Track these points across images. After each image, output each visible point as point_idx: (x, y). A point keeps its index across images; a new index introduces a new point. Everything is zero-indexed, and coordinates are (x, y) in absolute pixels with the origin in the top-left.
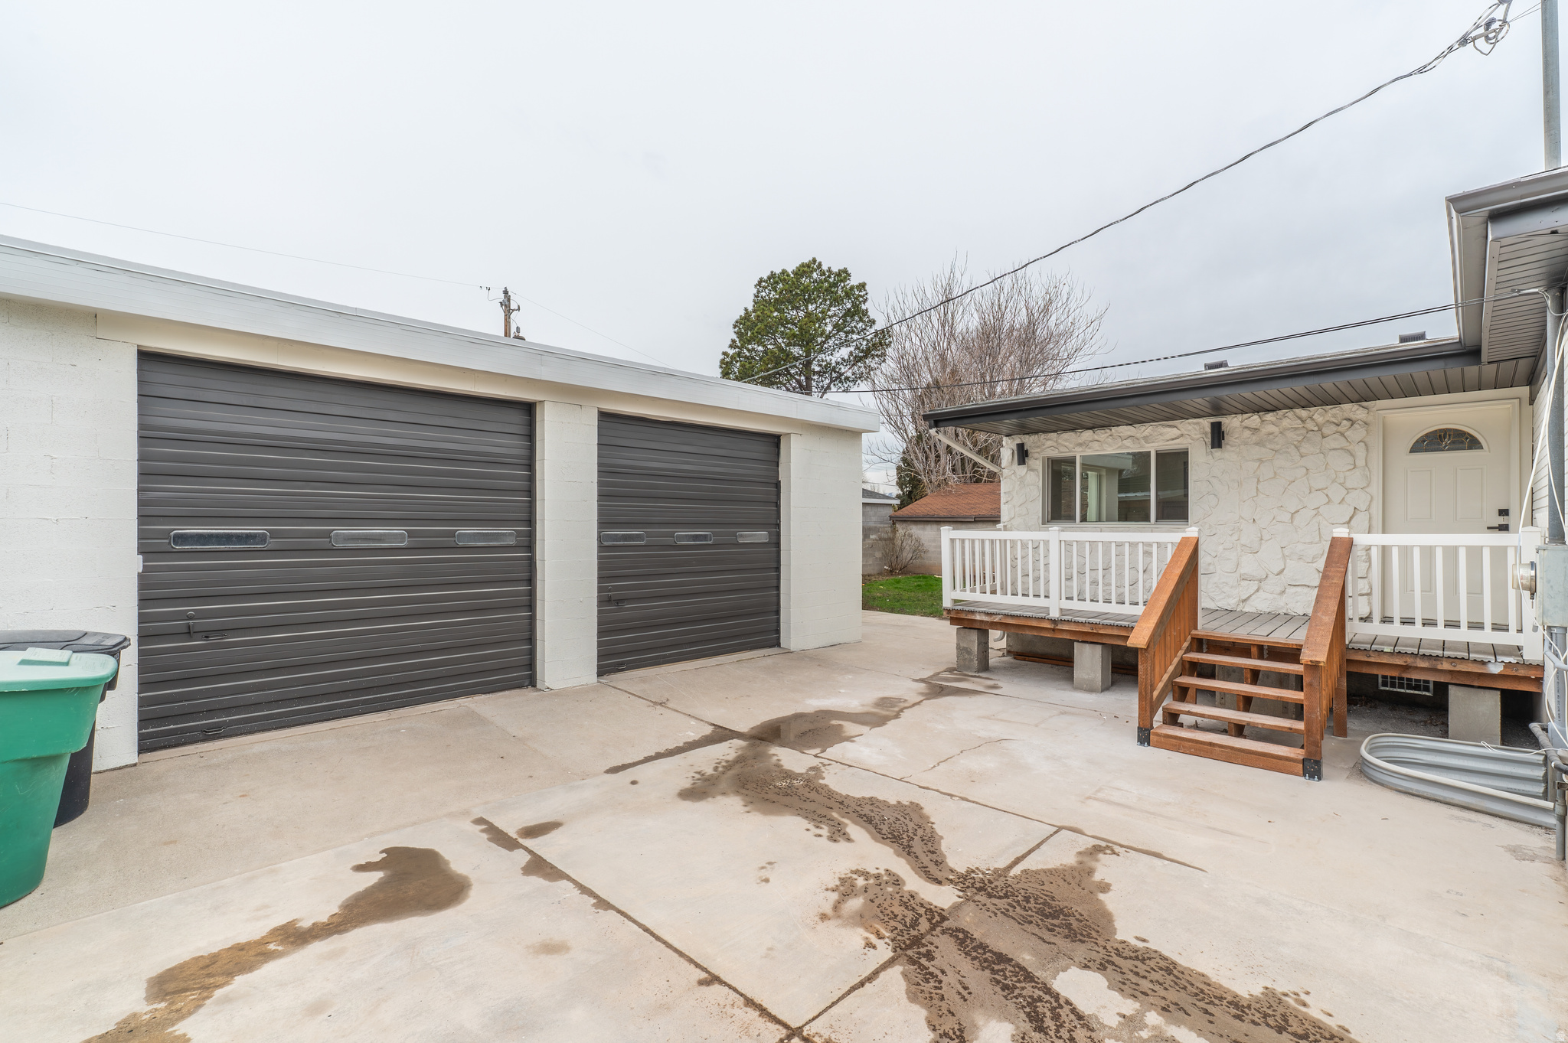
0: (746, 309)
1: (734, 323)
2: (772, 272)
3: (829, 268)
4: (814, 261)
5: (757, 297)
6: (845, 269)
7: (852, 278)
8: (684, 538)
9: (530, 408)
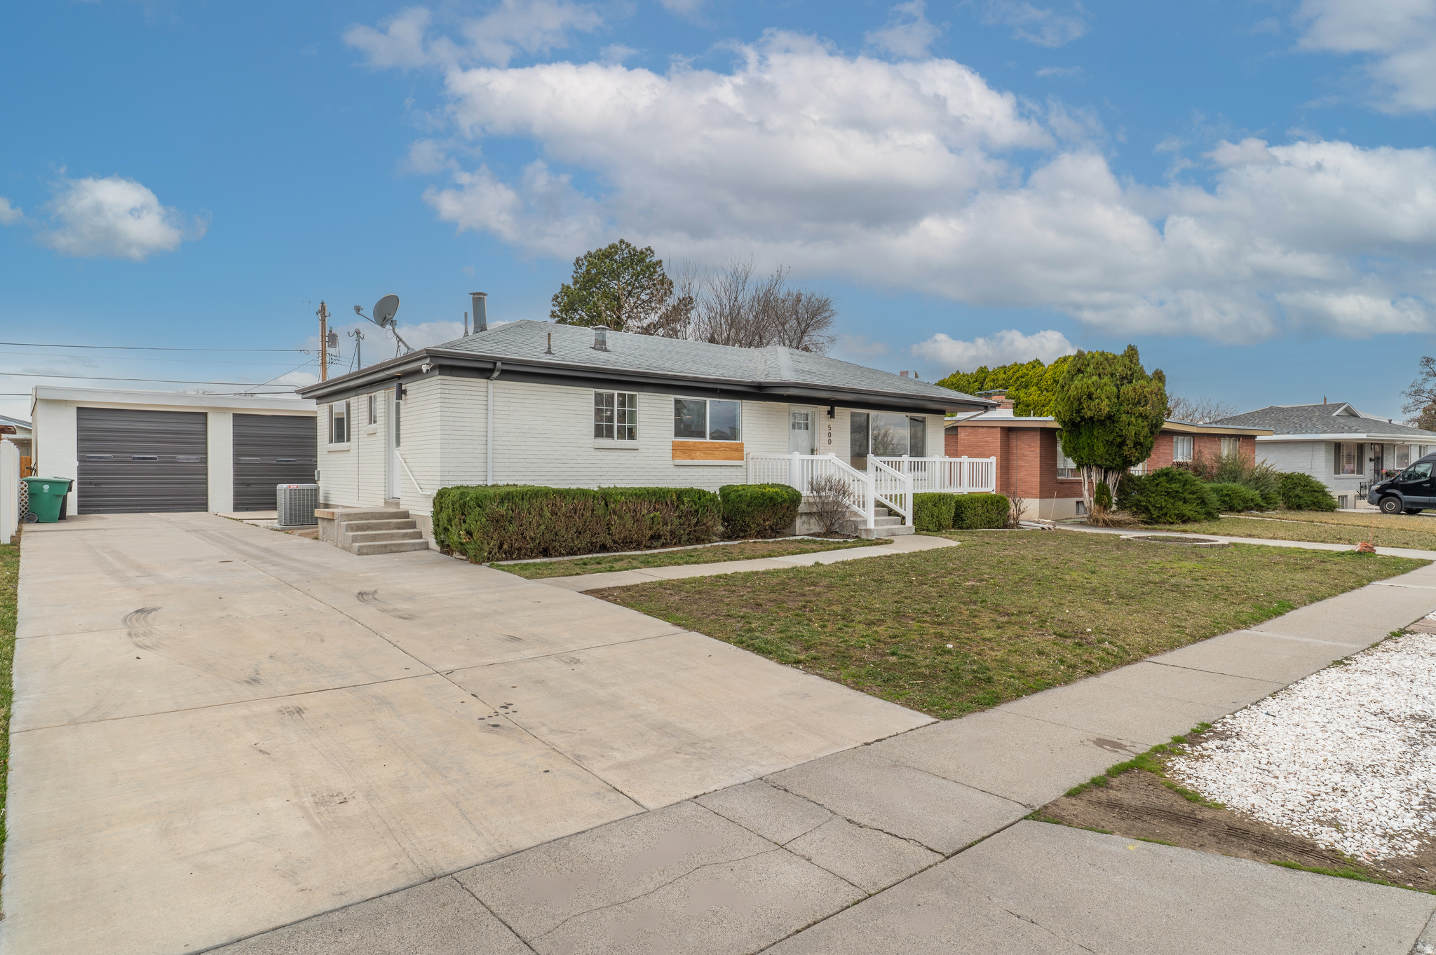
0: (565, 284)
1: (553, 297)
8: (281, 461)
9: (205, 414)
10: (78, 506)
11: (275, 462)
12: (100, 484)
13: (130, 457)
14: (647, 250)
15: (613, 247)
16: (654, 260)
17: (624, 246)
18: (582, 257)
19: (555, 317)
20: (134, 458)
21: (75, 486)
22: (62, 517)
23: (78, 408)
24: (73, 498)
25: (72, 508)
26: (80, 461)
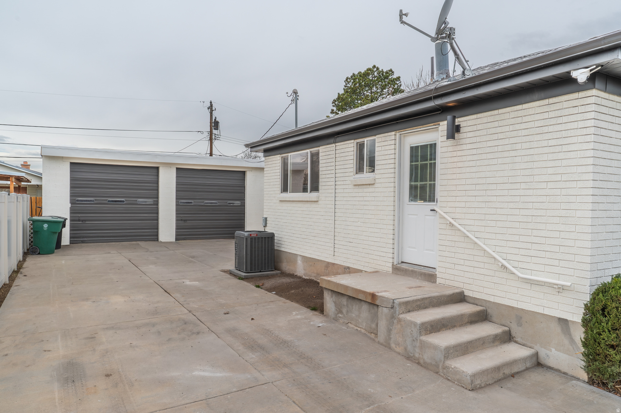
0: (339, 94)
1: (332, 101)
2: (353, 74)
3: (382, 70)
4: (374, 67)
5: (345, 86)
6: (391, 69)
7: (395, 74)
8: (207, 203)
9: (158, 168)
10: (70, 237)
11: (203, 204)
12: (85, 221)
13: (106, 200)
14: (389, 71)
15: (369, 69)
16: (395, 76)
17: (375, 69)
18: (350, 77)
19: (334, 113)
20: (109, 201)
21: (68, 223)
22: (58, 245)
23: (71, 163)
24: (66, 232)
25: (66, 240)
26: (72, 202)
